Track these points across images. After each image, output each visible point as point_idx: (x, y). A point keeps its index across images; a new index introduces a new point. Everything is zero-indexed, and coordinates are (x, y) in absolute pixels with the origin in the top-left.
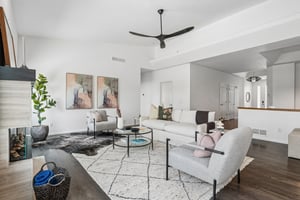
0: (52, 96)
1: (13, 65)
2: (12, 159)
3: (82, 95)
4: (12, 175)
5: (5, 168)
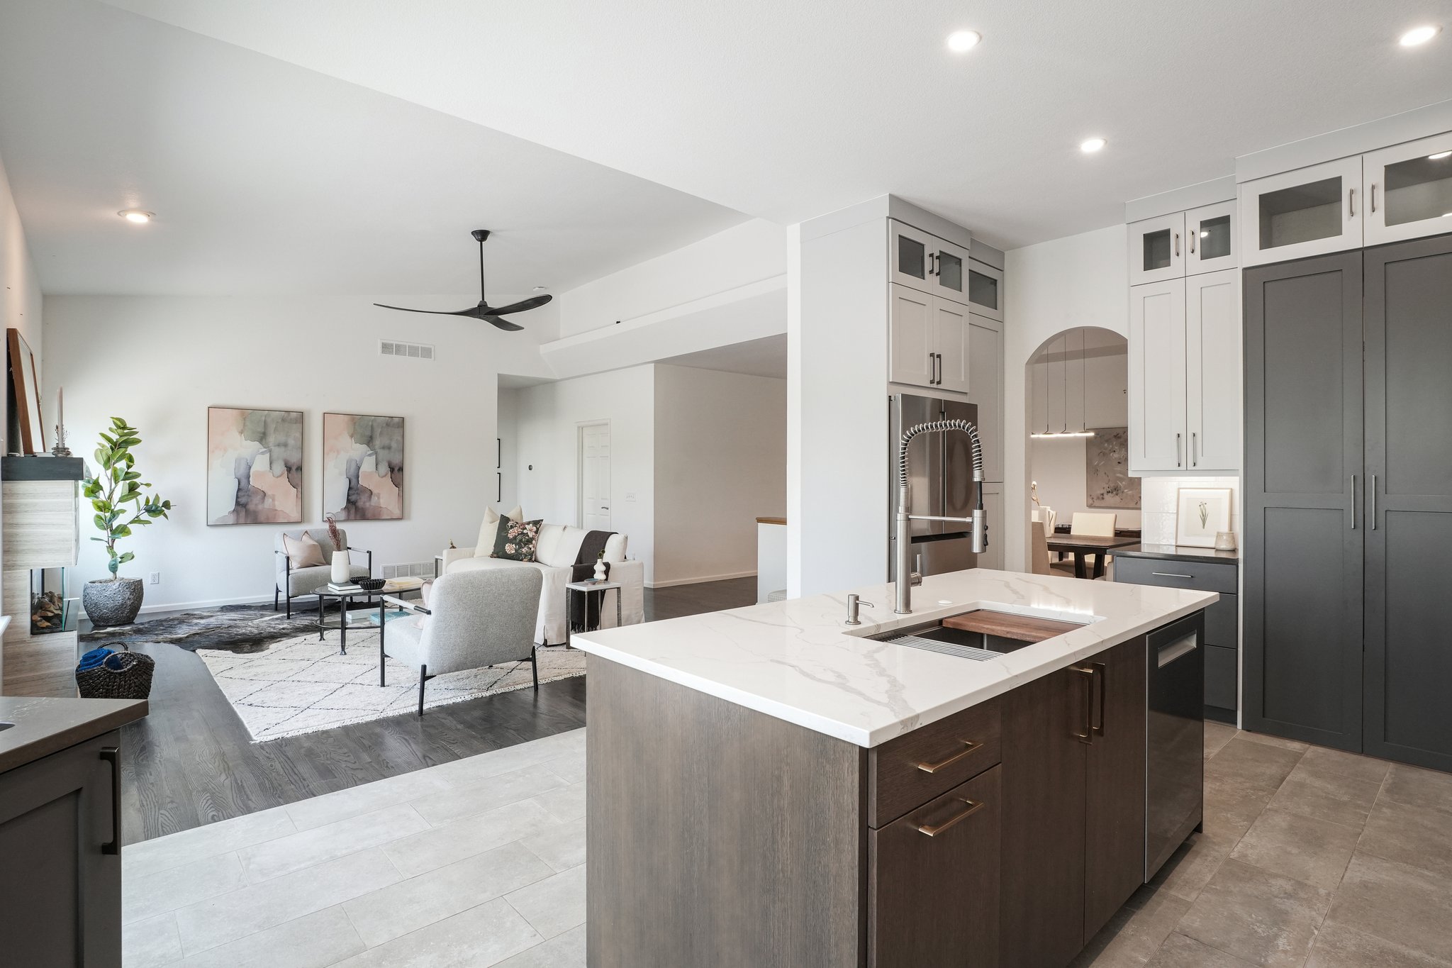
0: (155, 484)
1: (37, 447)
2: (36, 630)
3: (266, 475)
4: (37, 655)
5: (23, 642)
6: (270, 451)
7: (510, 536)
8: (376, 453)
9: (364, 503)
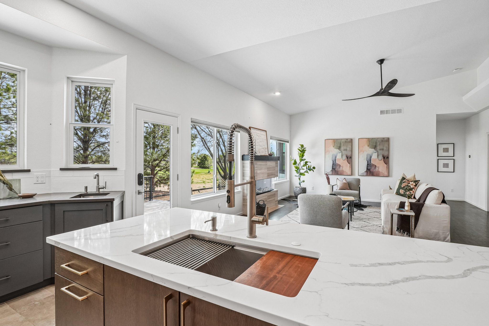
3: (340, 161)
6: (342, 152)
7: (402, 186)
8: (378, 152)
9: (373, 170)
